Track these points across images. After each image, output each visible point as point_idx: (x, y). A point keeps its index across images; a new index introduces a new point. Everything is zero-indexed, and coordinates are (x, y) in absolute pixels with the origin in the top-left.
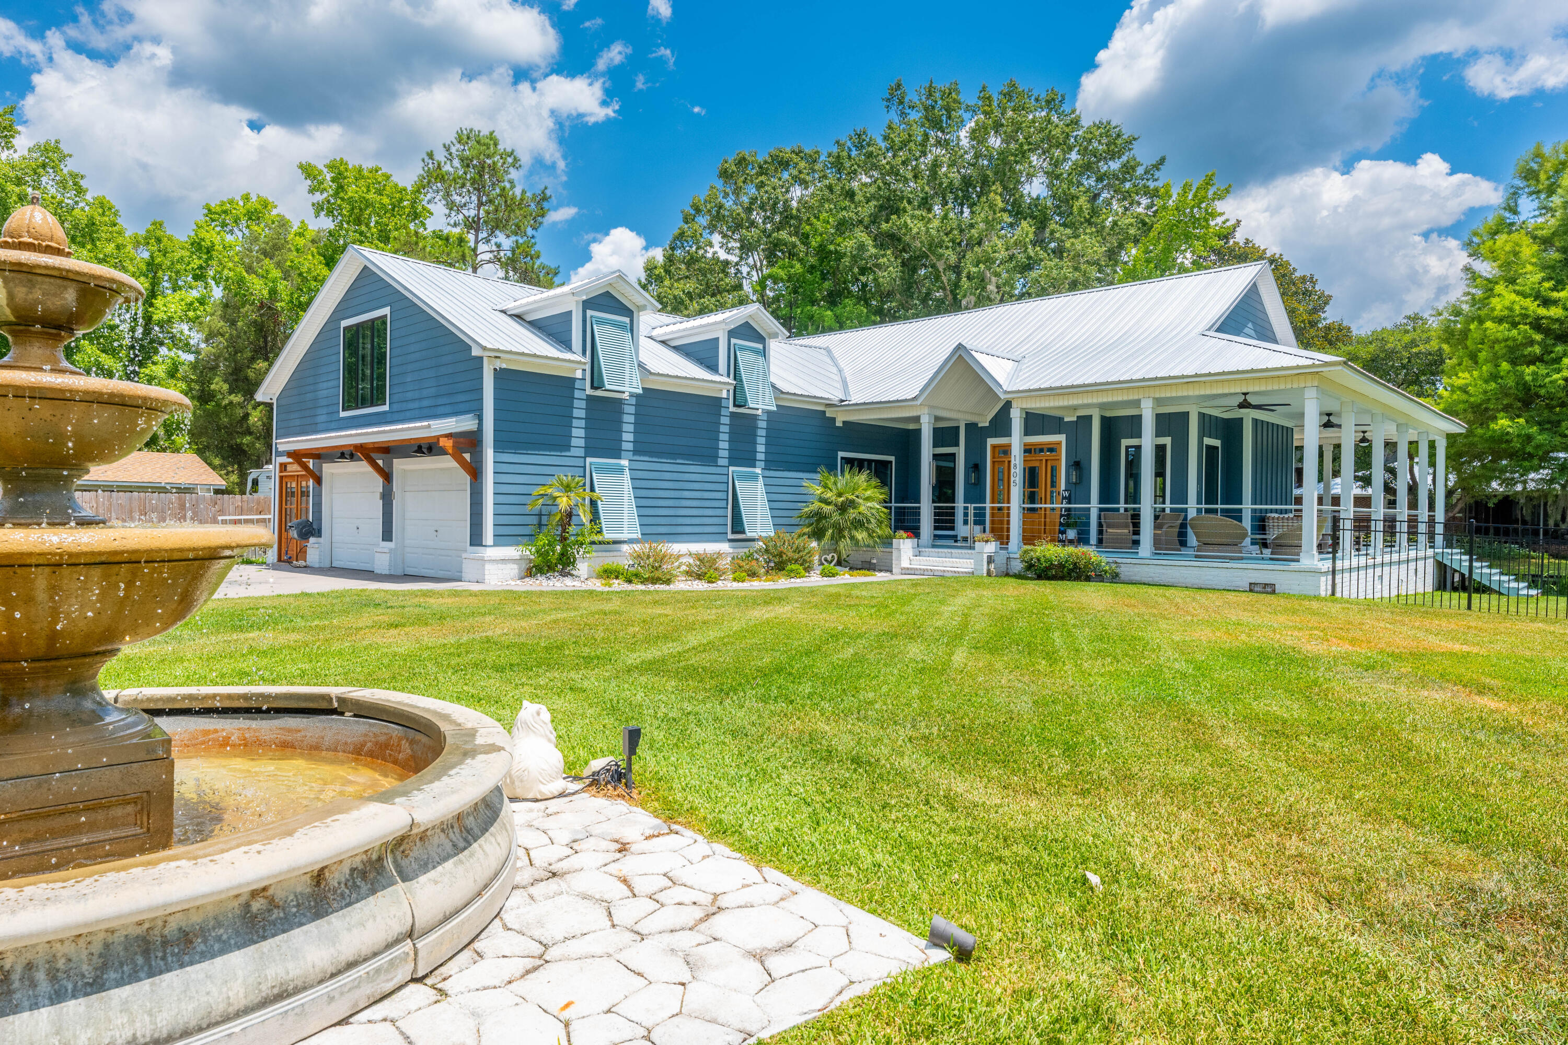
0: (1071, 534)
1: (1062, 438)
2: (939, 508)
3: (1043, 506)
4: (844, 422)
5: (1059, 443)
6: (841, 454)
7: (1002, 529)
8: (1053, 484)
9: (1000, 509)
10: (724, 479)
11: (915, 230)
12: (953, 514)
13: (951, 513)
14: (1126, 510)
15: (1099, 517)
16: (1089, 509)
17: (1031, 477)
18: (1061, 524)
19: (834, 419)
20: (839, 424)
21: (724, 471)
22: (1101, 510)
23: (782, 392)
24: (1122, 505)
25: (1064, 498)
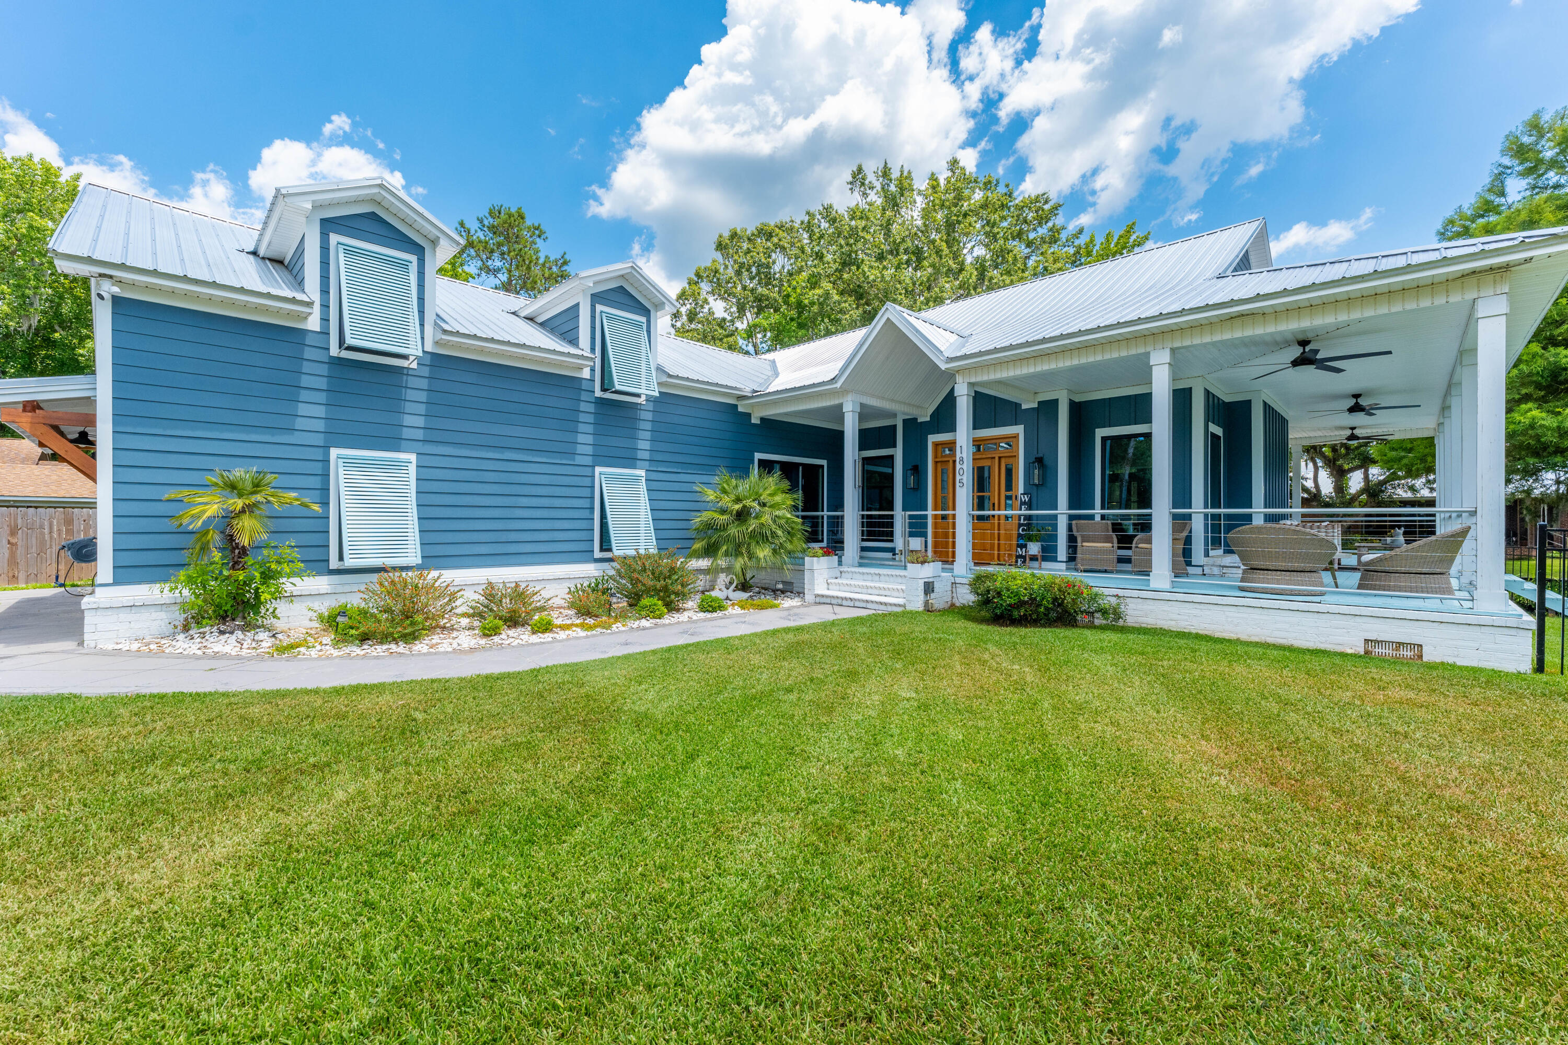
0: (1034, 548)
1: (1019, 430)
2: (869, 517)
3: (996, 512)
4: (762, 419)
5: (1016, 437)
6: (758, 456)
7: (946, 545)
8: (1009, 487)
9: (944, 517)
10: (587, 481)
11: (872, 277)
12: (891, 525)
13: (889, 523)
14: (1103, 517)
15: (1070, 528)
16: (1055, 517)
17: (981, 480)
18: (1019, 535)
19: (749, 415)
20: (755, 420)
21: (587, 471)
22: (1071, 518)
23: (670, 376)
24: (1098, 511)
25: (1022, 503)
